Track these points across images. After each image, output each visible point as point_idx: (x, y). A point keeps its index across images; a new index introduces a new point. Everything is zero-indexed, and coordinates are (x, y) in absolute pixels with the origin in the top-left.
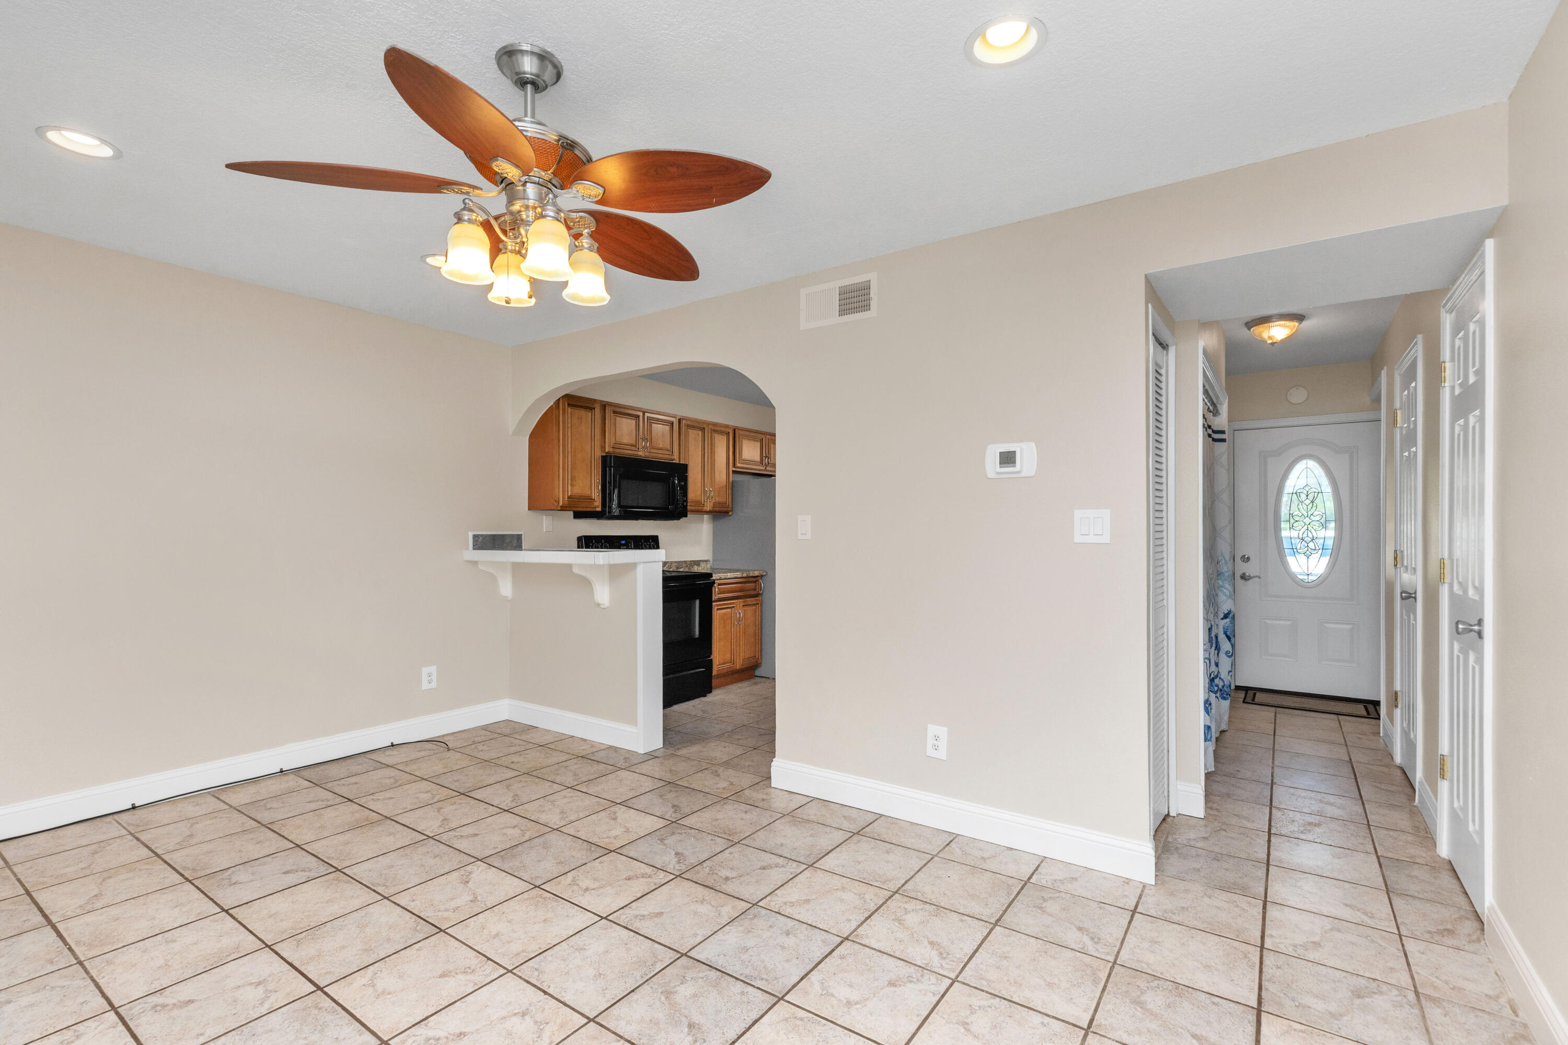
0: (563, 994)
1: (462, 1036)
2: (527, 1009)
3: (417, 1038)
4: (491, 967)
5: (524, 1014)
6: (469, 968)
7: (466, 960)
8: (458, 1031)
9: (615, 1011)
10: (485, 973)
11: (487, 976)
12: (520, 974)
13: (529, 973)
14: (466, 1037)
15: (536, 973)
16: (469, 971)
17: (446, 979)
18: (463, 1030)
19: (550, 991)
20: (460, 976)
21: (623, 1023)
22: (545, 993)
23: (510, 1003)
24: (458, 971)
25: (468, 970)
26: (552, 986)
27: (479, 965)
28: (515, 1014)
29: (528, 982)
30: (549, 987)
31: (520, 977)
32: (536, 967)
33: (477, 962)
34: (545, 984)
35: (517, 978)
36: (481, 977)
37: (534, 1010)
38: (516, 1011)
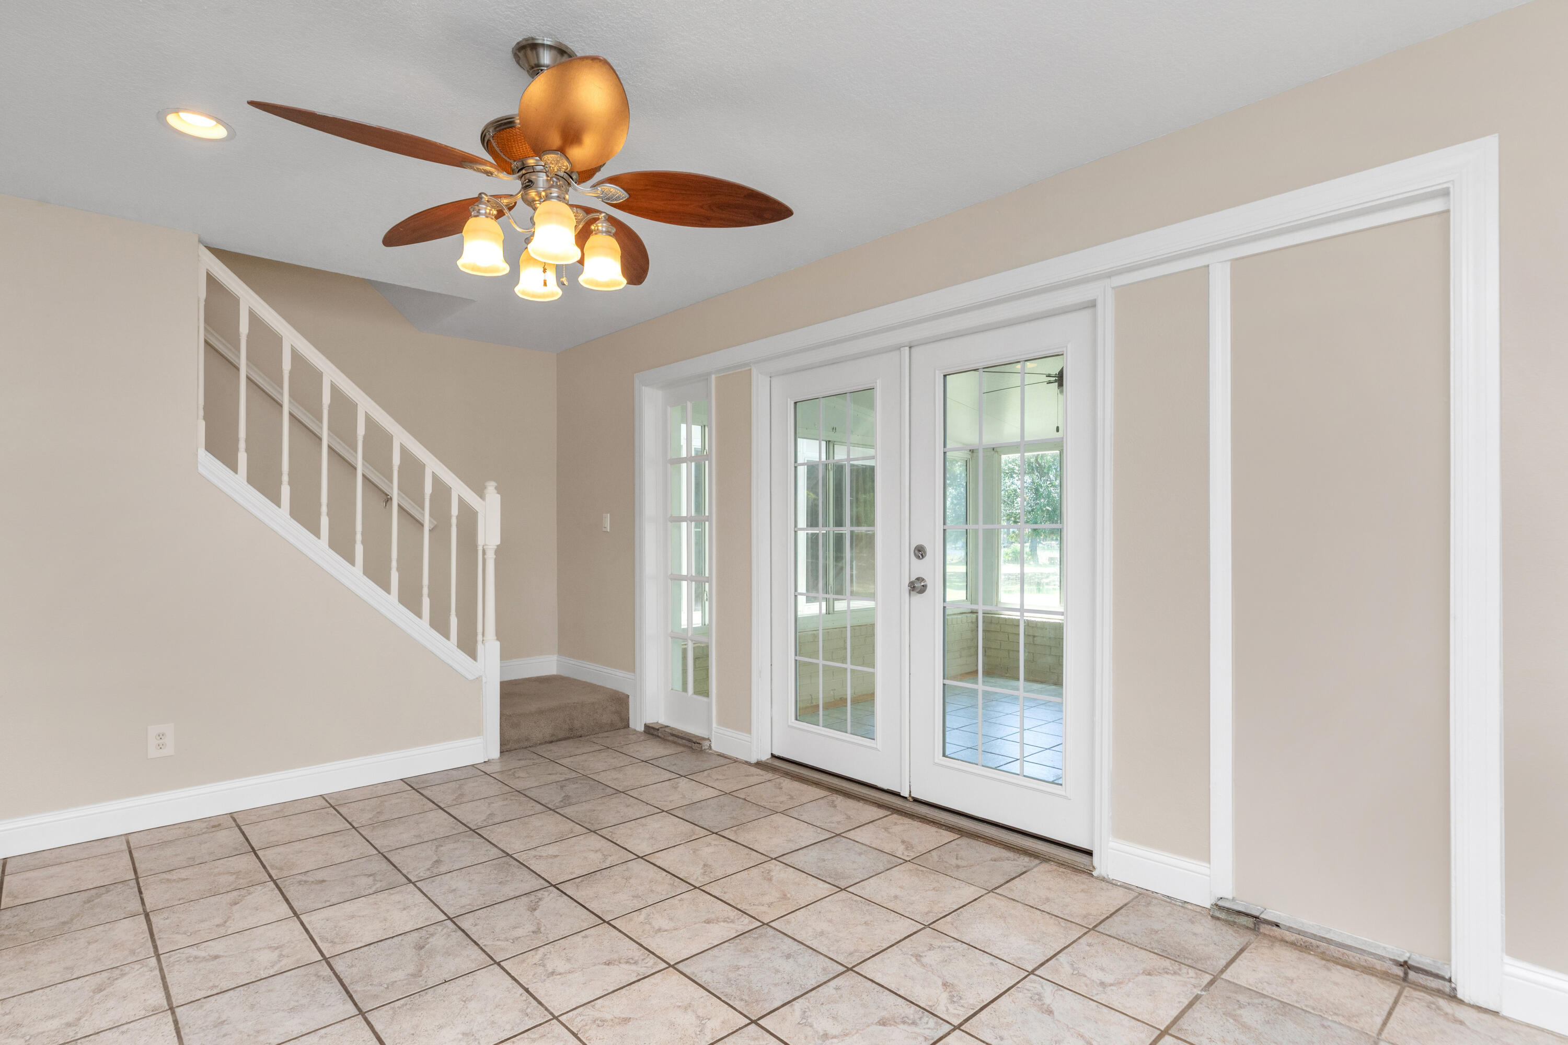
0: (511, 986)
1: (607, 962)
2: (548, 977)
3: (645, 965)
4: (575, 1024)
5: (553, 973)
6: (599, 1026)
7: (601, 1037)
8: (611, 967)
9: (473, 966)
10: (582, 1018)
11: (580, 1015)
12: (546, 1013)
13: (536, 1012)
14: (604, 961)
15: (529, 1011)
16: (598, 1022)
17: (624, 1016)
18: (607, 967)
19: (521, 991)
20: (608, 1017)
21: (473, 957)
22: (527, 990)
23: (562, 984)
24: (611, 1023)
25: (601, 1023)
26: (518, 995)
27: (587, 1028)
28: (560, 974)
29: (540, 1003)
30: (521, 995)
31: (546, 1009)
32: (526, 1018)
33: (590, 1032)
34: (524, 998)
35: (549, 1008)
36: (587, 1014)
37: (543, 976)
38: (558, 976)
